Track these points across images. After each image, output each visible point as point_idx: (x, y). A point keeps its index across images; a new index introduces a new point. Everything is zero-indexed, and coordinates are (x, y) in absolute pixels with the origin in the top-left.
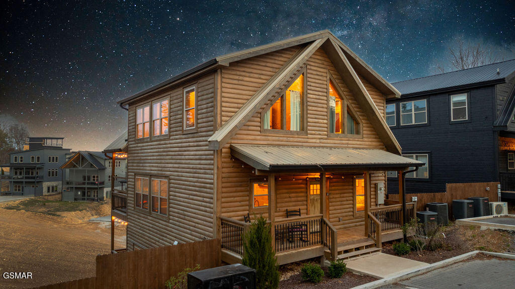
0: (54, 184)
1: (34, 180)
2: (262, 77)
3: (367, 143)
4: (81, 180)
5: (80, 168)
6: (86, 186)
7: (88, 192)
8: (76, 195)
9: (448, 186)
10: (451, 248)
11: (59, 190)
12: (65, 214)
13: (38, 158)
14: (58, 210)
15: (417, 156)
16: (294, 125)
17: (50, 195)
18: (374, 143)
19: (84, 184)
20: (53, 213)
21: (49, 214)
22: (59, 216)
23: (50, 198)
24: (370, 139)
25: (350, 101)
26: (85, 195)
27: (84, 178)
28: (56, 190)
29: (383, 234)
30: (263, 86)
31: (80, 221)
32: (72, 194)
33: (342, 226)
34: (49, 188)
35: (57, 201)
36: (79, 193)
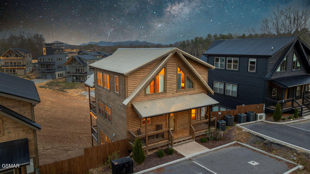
0: (61, 72)
1: (50, 71)
2: (145, 73)
3: (197, 91)
4: (75, 71)
5: (74, 65)
6: (78, 75)
7: (79, 77)
8: (73, 79)
9: (237, 106)
10: (225, 139)
11: (64, 76)
12: (68, 91)
13: (52, 59)
14: (65, 88)
15: (233, 85)
16: (161, 89)
17: (60, 79)
18: (201, 91)
19: (76, 73)
20: (62, 90)
21: (61, 91)
22: (65, 92)
23: (60, 81)
24: (198, 89)
25: (188, 74)
26: (77, 79)
27: (76, 70)
28: (63, 76)
29: (196, 133)
30: (146, 77)
31: (76, 94)
32: (71, 79)
33: (183, 128)
34: (59, 75)
35: (63, 82)
36: (75, 78)
